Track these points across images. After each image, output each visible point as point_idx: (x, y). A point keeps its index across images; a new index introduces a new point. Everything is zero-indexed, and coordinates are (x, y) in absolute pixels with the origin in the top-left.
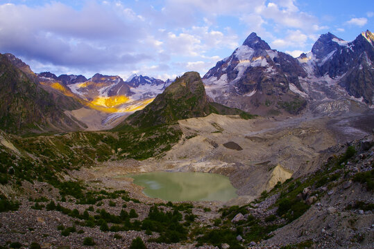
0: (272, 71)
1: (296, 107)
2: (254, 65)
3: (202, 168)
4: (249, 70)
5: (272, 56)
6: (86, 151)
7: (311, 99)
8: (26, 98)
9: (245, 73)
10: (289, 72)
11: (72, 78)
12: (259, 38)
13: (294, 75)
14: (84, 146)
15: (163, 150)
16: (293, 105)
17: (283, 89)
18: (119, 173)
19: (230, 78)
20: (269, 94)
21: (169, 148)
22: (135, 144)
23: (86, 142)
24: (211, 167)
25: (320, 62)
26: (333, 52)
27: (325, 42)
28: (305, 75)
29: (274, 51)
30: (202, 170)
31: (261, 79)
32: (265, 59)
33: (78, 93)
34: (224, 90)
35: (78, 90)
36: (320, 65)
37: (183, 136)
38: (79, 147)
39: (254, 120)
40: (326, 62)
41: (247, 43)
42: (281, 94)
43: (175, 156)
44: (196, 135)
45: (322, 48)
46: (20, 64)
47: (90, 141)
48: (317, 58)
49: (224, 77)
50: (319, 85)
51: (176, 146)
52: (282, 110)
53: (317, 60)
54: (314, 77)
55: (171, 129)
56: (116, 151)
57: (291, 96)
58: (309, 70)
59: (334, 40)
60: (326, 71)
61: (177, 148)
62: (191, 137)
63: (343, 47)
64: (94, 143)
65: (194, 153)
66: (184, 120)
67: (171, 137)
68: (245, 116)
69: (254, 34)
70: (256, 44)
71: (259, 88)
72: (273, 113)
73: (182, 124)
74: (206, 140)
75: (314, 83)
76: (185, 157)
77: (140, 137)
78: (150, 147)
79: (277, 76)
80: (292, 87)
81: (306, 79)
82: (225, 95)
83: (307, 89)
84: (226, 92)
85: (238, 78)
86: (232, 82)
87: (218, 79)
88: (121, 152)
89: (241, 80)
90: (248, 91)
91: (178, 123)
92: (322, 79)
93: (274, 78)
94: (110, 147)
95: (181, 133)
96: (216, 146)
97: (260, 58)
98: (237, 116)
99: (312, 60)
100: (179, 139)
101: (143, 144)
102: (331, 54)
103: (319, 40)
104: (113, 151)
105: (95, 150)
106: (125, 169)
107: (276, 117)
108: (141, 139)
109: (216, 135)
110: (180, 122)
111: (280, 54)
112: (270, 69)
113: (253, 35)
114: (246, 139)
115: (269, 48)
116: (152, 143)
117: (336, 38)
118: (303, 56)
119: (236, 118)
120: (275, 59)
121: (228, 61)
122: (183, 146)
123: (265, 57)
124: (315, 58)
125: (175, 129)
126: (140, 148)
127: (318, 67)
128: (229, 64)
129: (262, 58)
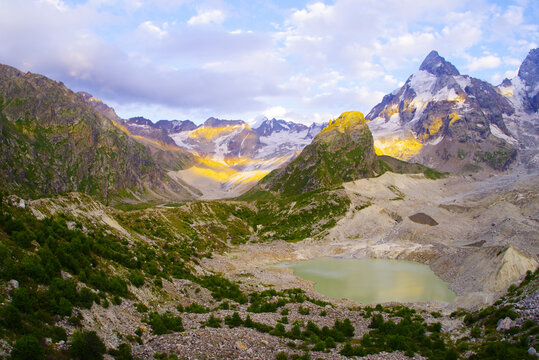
0: (464, 108)
1: (502, 159)
2: (437, 98)
3: (386, 252)
4: (431, 106)
5: (463, 84)
6: (213, 229)
7: (522, 146)
8: (113, 155)
9: (426, 111)
10: (488, 107)
11: (175, 125)
12: (442, 59)
13: (495, 111)
14: (209, 223)
15: (324, 227)
16: (498, 156)
17: (482, 133)
18: (267, 261)
19: (403, 119)
20: (462, 141)
21: (332, 224)
22: (282, 219)
23: (211, 216)
24: (400, 250)
25: (531, 91)
27: (536, 61)
28: (511, 112)
29: (465, 77)
30: (386, 256)
31: (449, 119)
32: (452, 90)
33: (185, 146)
34: (396, 137)
35: (184, 142)
36: (532, 95)
37: (352, 206)
38: (202, 223)
39: (445, 180)
41: (426, 66)
42: (479, 141)
43: (342, 234)
44: (369, 204)
45: (533, 70)
46: (100, 107)
47: (217, 215)
48: (527, 85)
49: (395, 118)
50: (532, 126)
51: (343, 220)
52: (482, 165)
53: (527, 88)
54: (525, 113)
55: (334, 195)
56: (255, 229)
57: (494, 143)
58: (517, 103)
61: (344, 223)
62: (362, 208)
64: (223, 218)
65: (369, 230)
66: (351, 183)
67: (334, 208)
68: (431, 174)
69: (434, 54)
70: (439, 68)
71: (447, 132)
72: (470, 168)
73: (349, 188)
74: (383, 211)
75: (525, 123)
76: (357, 237)
77: (288, 208)
78: (304, 222)
79: (472, 114)
80: (495, 130)
81: (512, 117)
82: (399, 144)
83: (515, 132)
84: (399, 139)
85: (416, 118)
86: (408, 125)
87: (387, 121)
88: (263, 231)
89: (420, 122)
90: (432, 138)
91: (343, 188)
92: (535, 116)
93: (468, 117)
94: (246, 224)
95: (348, 202)
96: (399, 219)
97: (445, 89)
98: (421, 174)
99: (519, 89)
100: (346, 211)
101: (293, 218)
103: (528, 57)
104: (251, 229)
105: (226, 227)
106: (275, 256)
107: (477, 175)
108: (291, 211)
109: (396, 203)
110: (345, 185)
111: (474, 81)
112: (461, 104)
114: (441, 209)
115: (458, 73)
116: (307, 217)
118: (507, 82)
119: (419, 178)
120: (467, 89)
121: (399, 94)
122: (353, 221)
123: (453, 86)
124: (523, 86)
125: (339, 196)
126: (291, 224)
127: (529, 98)
128: (401, 98)
129: (449, 88)
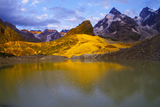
1: (136, 37)
2: (115, 21)
4: (113, 23)
5: (123, 17)
7: (142, 34)
9: (111, 24)
10: (131, 23)
12: (117, 10)
13: (133, 24)
14: (16, 49)
15: (65, 49)
16: (135, 37)
17: (129, 30)
19: (104, 27)
20: (123, 32)
21: (69, 48)
22: (49, 48)
25: (143, 20)
26: (149, 15)
27: (145, 11)
28: (138, 25)
29: (124, 15)
31: (119, 26)
32: (120, 18)
33: (38, 37)
34: (102, 32)
36: (144, 21)
37: (79, 42)
39: (118, 42)
40: (146, 20)
41: (111, 12)
42: (129, 32)
43: (73, 53)
44: (87, 42)
45: (144, 14)
47: (21, 47)
49: (102, 27)
50: (144, 29)
51: (74, 47)
52: (130, 39)
53: (142, 19)
54: (142, 26)
55: (72, 38)
57: (132, 32)
58: (139, 23)
59: (149, 10)
60: (147, 24)
62: (84, 43)
63: (153, 13)
64: (23, 48)
65: (86, 51)
67: (71, 42)
68: (113, 40)
70: (114, 12)
71: (118, 30)
72: (126, 40)
73: (79, 36)
74: (94, 45)
75: (142, 28)
77: (52, 44)
78: (57, 49)
79: (126, 24)
80: (133, 30)
81: (138, 27)
82: (103, 34)
83: (139, 31)
84: (103, 33)
85: (108, 27)
86: (105, 29)
87: (99, 28)
89: (109, 27)
90: (113, 32)
92: (145, 27)
93: (125, 25)
94: (34, 50)
95: (78, 40)
96: (100, 48)
97: (117, 18)
98: (109, 39)
99: (140, 19)
100: (76, 43)
101: (54, 47)
102: (148, 16)
103: (142, 10)
105: (22, 51)
107: (128, 41)
108: (53, 45)
109: (100, 43)
110: (77, 35)
111: (126, 16)
112: (122, 22)
113: (114, 9)
115: (121, 14)
116: (59, 46)
117: (150, 9)
118: (136, 17)
120: (124, 18)
122: (79, 47)
123: (120, 17)
124: (141, 18)
125: (74, 38)
126: (51, 49)
127: (143, 22)
128: (104, 21)
129: (119, 18)
